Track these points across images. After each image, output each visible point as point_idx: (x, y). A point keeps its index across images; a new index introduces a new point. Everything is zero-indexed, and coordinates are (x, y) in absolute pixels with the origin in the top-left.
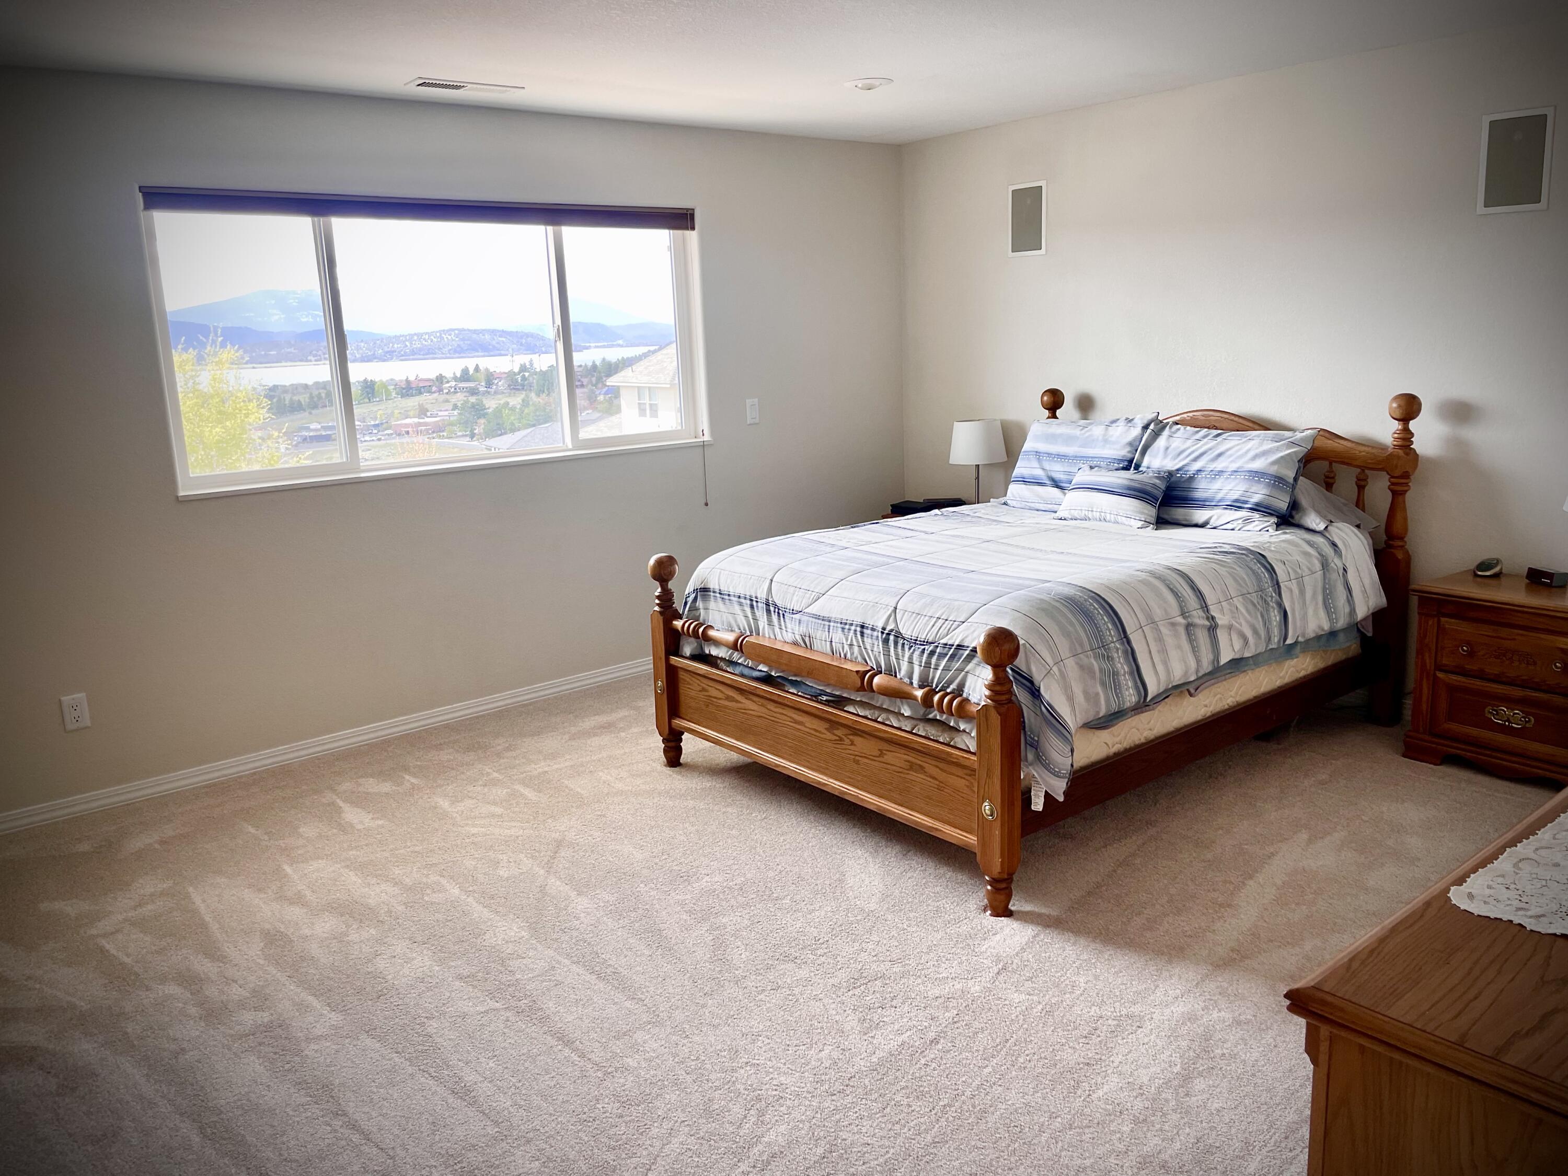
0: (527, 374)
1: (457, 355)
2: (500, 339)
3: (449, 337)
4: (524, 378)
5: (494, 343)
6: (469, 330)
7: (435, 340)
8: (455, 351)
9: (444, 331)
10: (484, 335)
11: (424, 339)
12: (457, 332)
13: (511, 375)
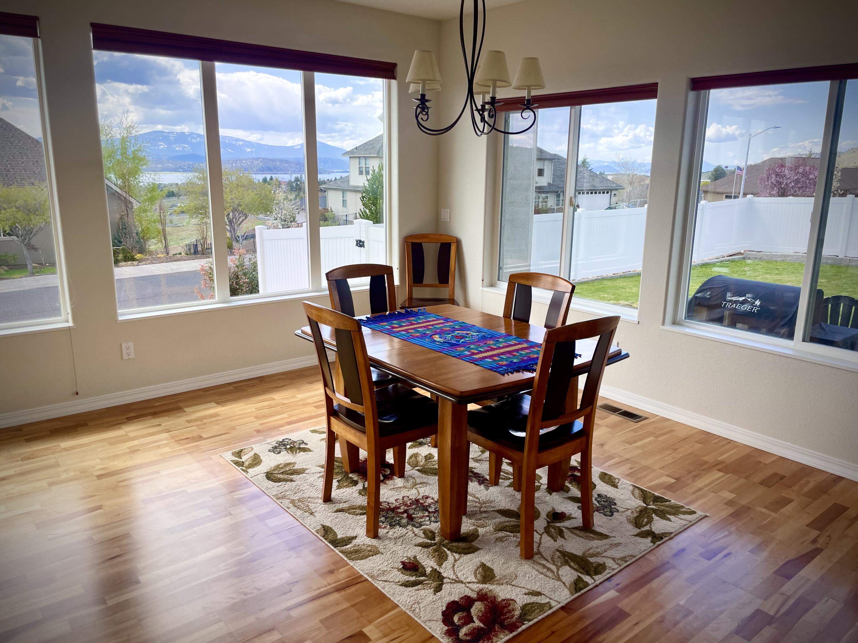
0: (299, 183)
1: (261, 172)
2: (285, 165)
3: (257, 162)
4: (297, 185)
5: (281, 167)
6: (268, 159)
7: (249, 163)
8: (260, 170)
9: (254, 158)
10: (276, 162)
11: (243, 163)
12: (261, 160)
13: (290, 183)
